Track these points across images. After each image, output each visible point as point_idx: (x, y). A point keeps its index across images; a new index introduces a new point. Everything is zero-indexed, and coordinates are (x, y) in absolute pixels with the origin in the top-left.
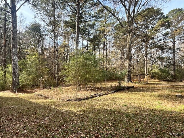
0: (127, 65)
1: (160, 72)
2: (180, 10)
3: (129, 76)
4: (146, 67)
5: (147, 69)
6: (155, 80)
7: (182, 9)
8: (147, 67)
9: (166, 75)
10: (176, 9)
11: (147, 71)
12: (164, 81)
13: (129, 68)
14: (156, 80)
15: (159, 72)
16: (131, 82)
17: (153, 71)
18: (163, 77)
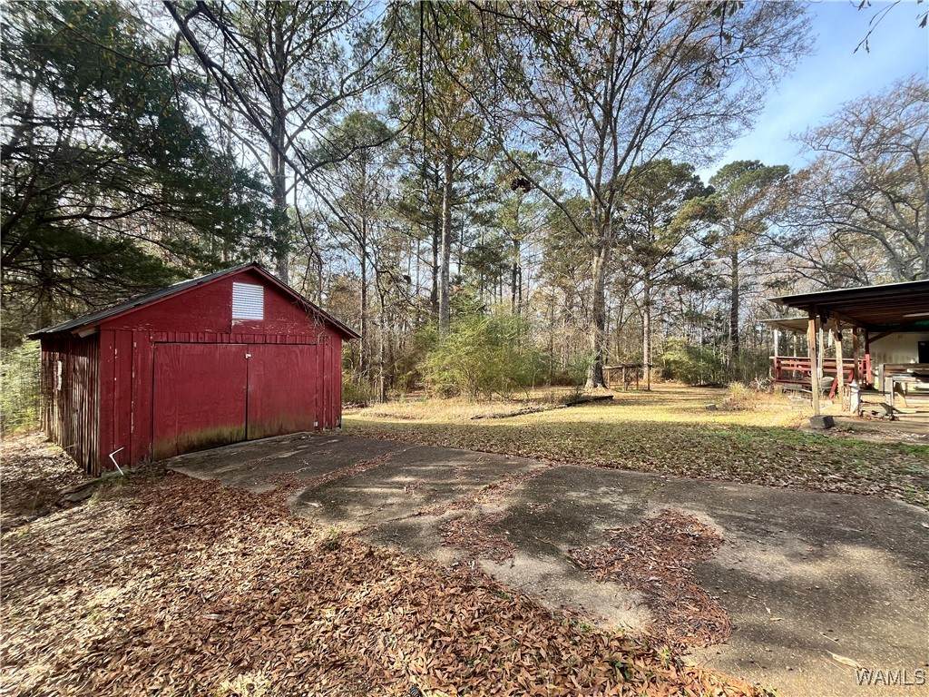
0: (592, 338)
1: (690, 359)
2: (752, 164)
3: (598, 369)
4: (646, 346)
5: (649, 349)
6: (674, 385)
7: (757, 162)
8: (649, 345)
9: (708, 368)
10: (740, 164)
11: (649, 356)
12: (701, 386)
13: (598, 347)
14: (677, 385)
15: (685, 359)
16: (604, 386)
17: (670, 356)
18: (700, 376)
